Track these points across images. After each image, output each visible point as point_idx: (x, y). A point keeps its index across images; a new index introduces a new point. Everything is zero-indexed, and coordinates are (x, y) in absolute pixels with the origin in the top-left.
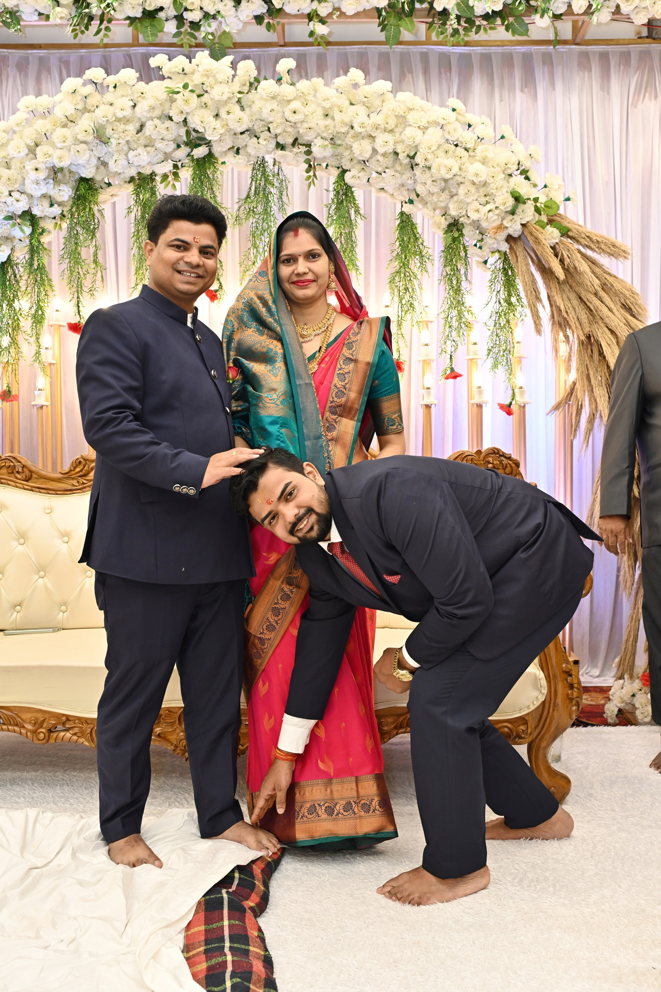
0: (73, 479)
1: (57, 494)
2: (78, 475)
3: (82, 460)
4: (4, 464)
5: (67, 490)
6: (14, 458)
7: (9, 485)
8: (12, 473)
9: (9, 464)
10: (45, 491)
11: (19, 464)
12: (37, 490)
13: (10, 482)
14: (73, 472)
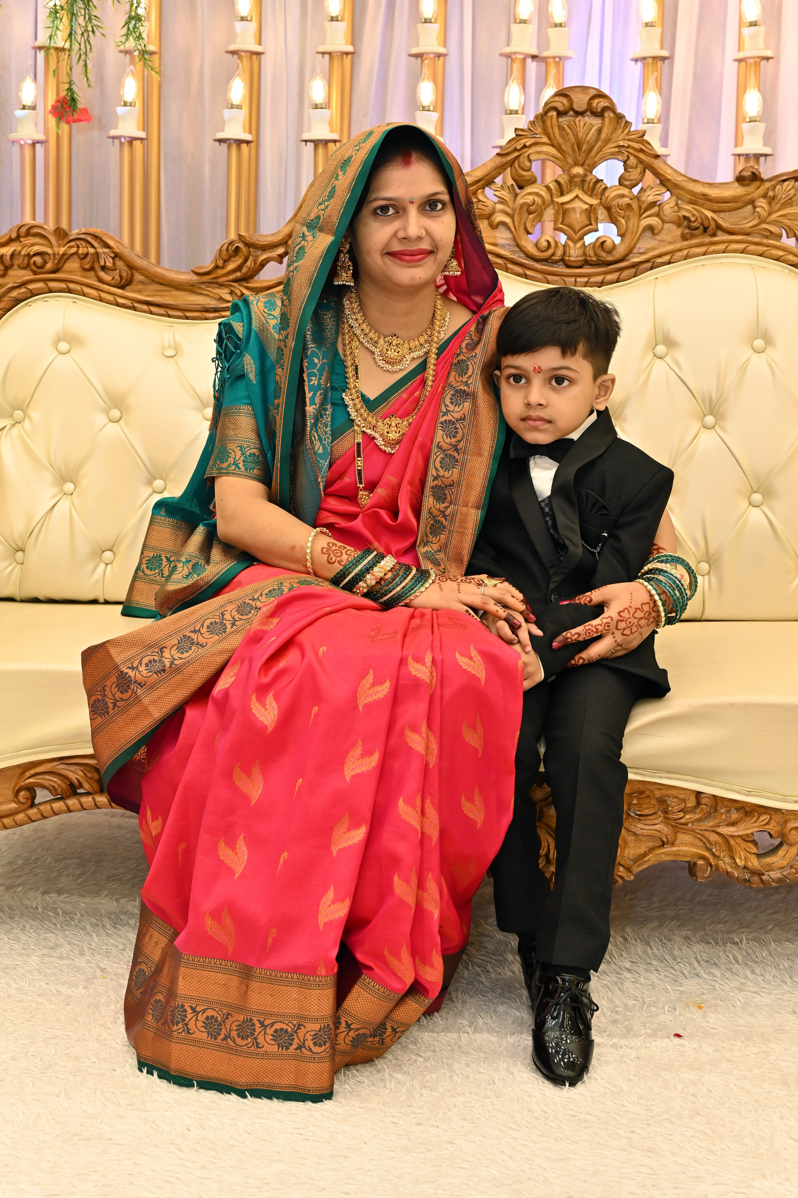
0: (221, 285)
1: (187, 318)
2: (231, 277)
3: (240, 245)
4: (74, 250)
5: (207, 310)
6: (95, 237)
7: (84, 295)
8: (92, 269)
9: (85, 250)
10: (162, 311)
11: (106, 250)
12: (145, 307)
13: (87, 290)
14: (220, 272)
